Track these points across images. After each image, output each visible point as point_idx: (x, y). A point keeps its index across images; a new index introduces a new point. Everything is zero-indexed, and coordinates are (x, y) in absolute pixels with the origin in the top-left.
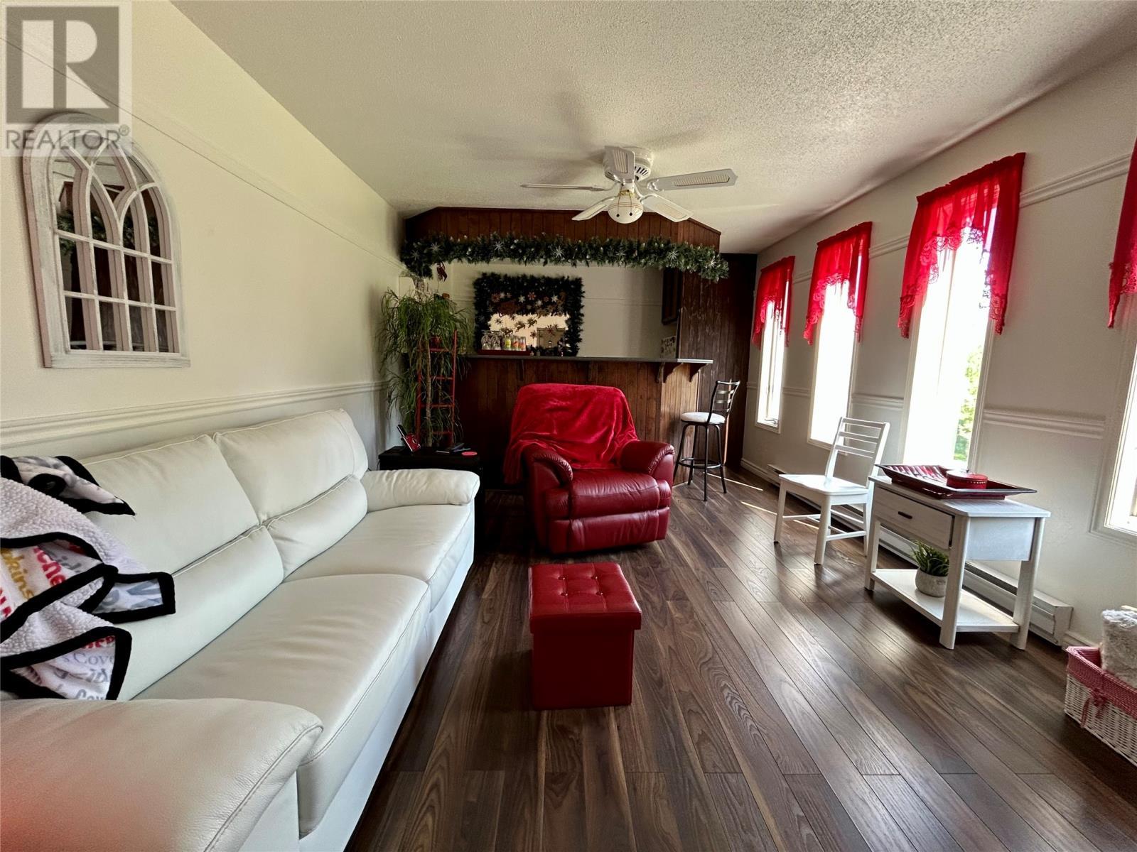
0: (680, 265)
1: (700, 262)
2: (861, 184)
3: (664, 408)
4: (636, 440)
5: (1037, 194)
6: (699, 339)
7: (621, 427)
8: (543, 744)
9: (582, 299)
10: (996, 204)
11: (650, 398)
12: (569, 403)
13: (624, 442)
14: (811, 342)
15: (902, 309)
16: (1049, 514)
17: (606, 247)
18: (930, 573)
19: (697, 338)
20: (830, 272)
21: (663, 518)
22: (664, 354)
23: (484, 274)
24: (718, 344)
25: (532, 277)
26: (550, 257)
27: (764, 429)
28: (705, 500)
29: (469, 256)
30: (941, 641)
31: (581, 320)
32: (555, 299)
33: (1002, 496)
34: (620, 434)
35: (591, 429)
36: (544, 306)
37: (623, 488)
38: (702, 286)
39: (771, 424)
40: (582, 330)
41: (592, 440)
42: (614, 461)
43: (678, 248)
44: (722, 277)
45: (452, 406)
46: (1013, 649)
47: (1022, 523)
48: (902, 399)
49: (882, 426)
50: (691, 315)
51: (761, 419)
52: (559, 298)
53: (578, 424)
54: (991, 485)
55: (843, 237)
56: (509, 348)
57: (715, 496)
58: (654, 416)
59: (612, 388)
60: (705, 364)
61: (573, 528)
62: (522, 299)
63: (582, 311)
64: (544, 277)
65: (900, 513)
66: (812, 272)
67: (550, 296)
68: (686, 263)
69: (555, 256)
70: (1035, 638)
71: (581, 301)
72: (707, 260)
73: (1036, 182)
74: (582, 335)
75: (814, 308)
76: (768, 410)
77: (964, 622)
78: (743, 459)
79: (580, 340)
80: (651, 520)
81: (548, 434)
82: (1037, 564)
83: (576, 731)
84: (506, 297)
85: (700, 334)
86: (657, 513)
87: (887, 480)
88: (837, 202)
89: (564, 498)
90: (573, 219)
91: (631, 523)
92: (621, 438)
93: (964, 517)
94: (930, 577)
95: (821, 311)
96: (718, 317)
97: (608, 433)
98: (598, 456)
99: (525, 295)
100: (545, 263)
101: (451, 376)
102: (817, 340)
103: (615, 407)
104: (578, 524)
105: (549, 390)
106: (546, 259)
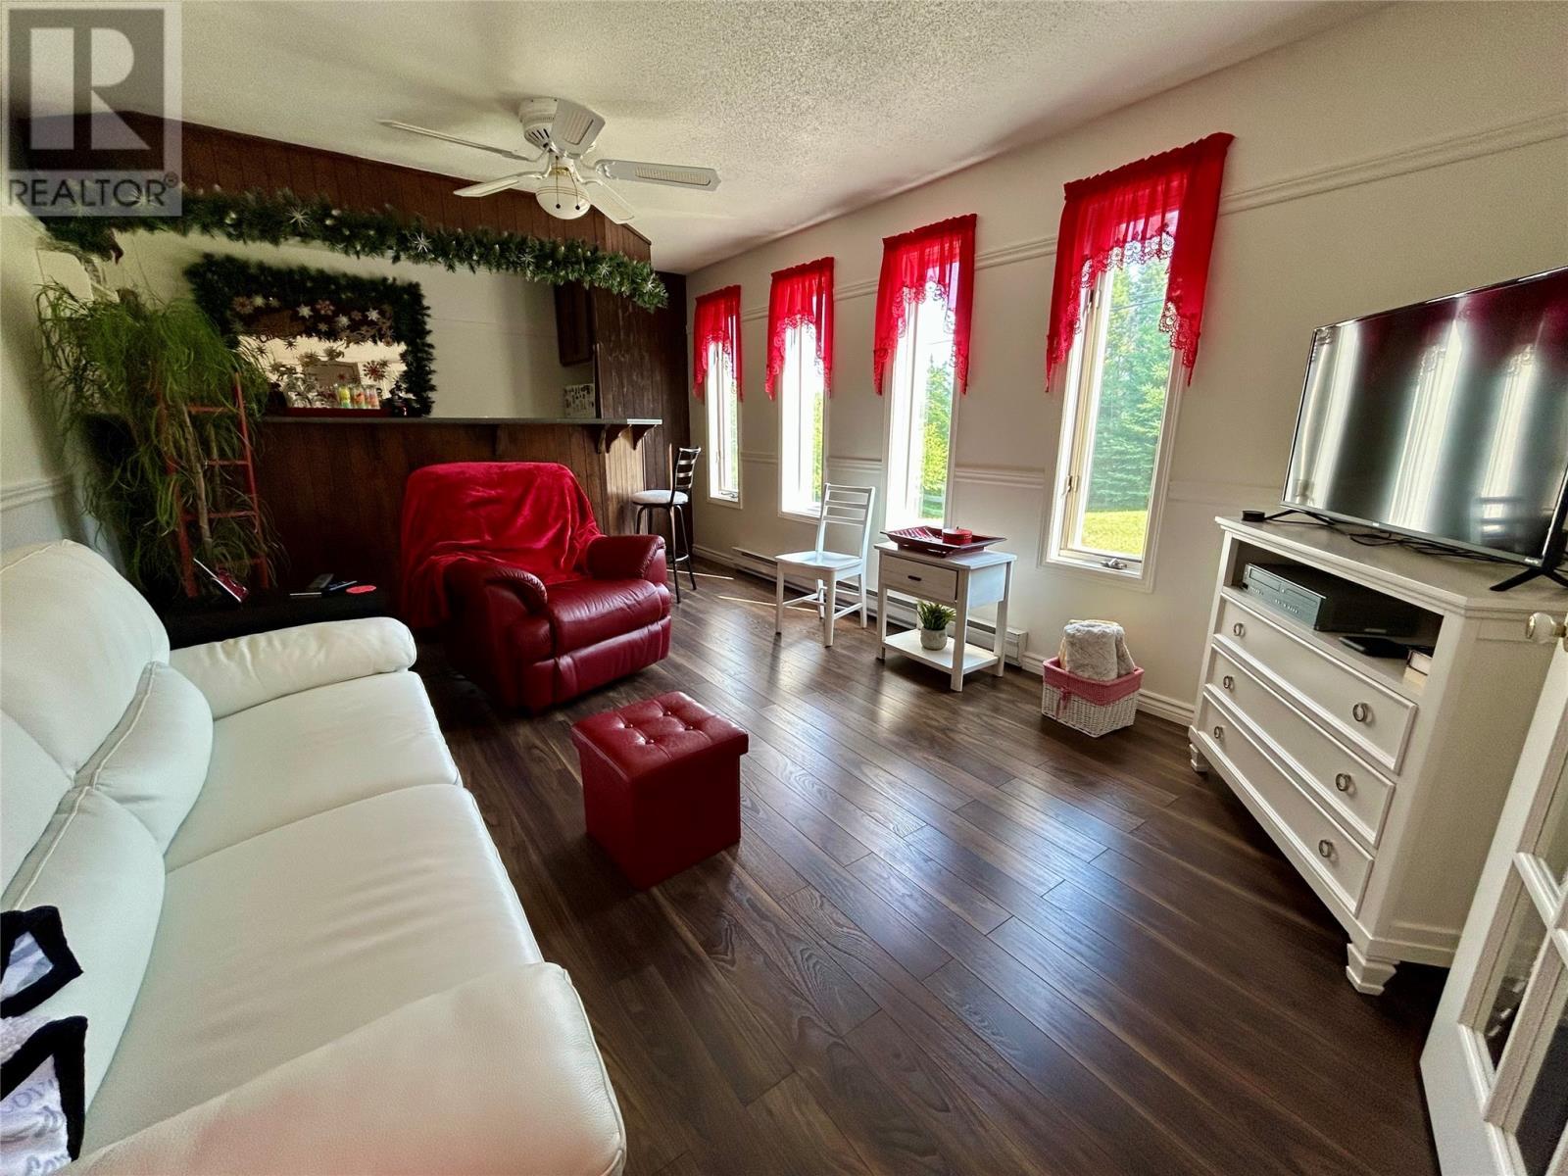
0: (612, 285)
1: (637, 283)
2: (823, 211)
3: (612, 488)
4: (599, 535)
5: (992, 258)
6: (625, 390)
7: (578, 520)
8: (677, 919)
9: (427, 319)
10: (958, 259)
11: (591, 475)
12: (500, 491)
13: (586, 541)
14: (773, 395)
15: (876, 363)
16: (1016, 557)
17: (505, 246)
18: (933, 629)
19: (623, 387)
20: (791, 313)
21: (666, 630)
22: (570, 410)
23: (208, 257)
24: (651, 397)
25: (321, 272)
26: (406, 249)
27: (721, 506)
28: (679, 602)
29: (231, 225)
30: (952, 687)
31: (431, 354)
32: (374, 315)
33: (982, 548)
34: (578, 530)
35: (538, 527)
36: (354, 327)
37: (617, 601)
38: (621, 315)
39: (728, 498)
40: (434, 371)
41: (541, 544)
42: (578, 568)
43: (611, 259)
44: (660, 305)
45: (256, 515)
46: (995, 677)
47: (996, 569)
48: (880, 460)
49: (869, 491)
50: (611, 355)
51: (715, 492)
52: (382, 313)
53: (520, 521)
54: (976, 539)
55: (803, 271)
56: (348, 404)
57: (687, 596)
58: (599, 500)
59: (555, 464)
60: (652, 426)
61: (561, 667)
62: (305, 311)
63: (429, 339)
64: (345, 275)
65: (910, 577)
66: (768, 309)
67: (364, 310)
68: (621, 284)
69: (417, 249)
70: (1008, 667)
71: (425, 323)
72: (645, 280)
73: (989, 243)
74: (435, 380)
75: (774, 356)
76: (724, 481)
77: (969, 665)
78: (694, 545)
79: (433, 388)
80: (654, 636)
81: (478, 541)
82: (1009, 603)
83: (702, 890)
84: (267, 305)
85: (625, 382)
86: (657, 627)
87: (893, 546)
88: (793, 226)
89: (545, 628)
90: (456, 193)
91: (631, 645)
92: (581, 535)
93: (966, 570)
94: (933, 632)
95: (782, 358)
96: (647, 358)
97: (563, 530)
98: (556, 563)
99: (311, 303)
100: (396, 259)
101: (244, 458)
102: (779, 393)
103: (567, 492)
104: (566, 661)
105: (463, 473)
106: (398, 252)
